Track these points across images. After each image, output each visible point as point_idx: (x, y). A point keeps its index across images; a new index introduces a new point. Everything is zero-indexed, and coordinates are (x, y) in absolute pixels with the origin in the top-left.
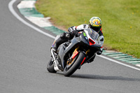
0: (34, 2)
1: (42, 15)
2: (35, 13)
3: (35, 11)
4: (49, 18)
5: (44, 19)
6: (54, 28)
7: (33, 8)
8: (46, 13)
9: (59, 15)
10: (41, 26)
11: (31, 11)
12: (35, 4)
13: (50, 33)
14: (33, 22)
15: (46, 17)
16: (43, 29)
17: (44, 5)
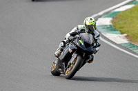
0: (111, 19)
1: (119, 32)
2: (111, 30)
3: (111, 28)
4: (125, 35)
5: (120, 35)
6: (131, 44)
7: (110, 25)
8: (123, 30)
9: (136, 32)
10: (118, 43)
11: (108, 28)
12: (112, 21)
13: (127, 49)
14: (110, 39)
15: (122, 33)
16: (119, 45)
17: (121, 22)
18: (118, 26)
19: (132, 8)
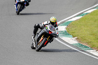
0: (66, 26)
1: (71, 36)
3: (66, 33)
6: (80, 44)
11: (63, 33)
12: (66, 28)
13: (77, 48)
15: (74, 37)
17: (73, 29)
18: (71, 32)
19: (80, 18)
